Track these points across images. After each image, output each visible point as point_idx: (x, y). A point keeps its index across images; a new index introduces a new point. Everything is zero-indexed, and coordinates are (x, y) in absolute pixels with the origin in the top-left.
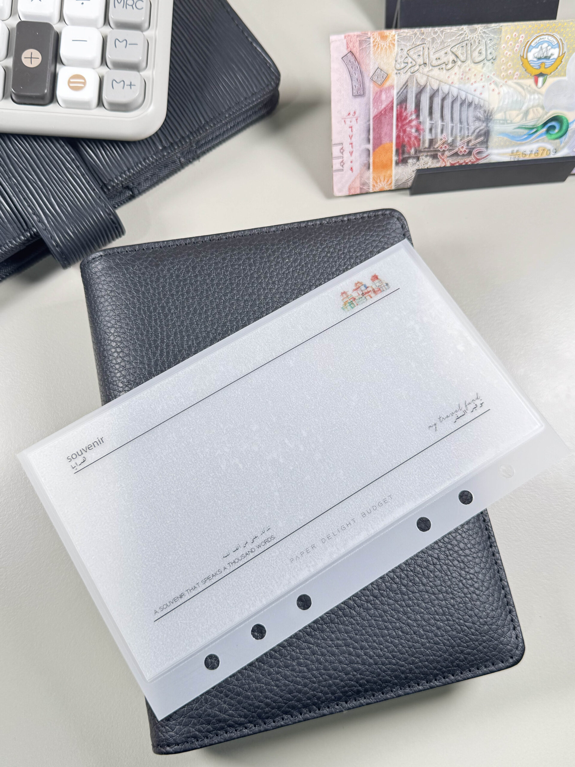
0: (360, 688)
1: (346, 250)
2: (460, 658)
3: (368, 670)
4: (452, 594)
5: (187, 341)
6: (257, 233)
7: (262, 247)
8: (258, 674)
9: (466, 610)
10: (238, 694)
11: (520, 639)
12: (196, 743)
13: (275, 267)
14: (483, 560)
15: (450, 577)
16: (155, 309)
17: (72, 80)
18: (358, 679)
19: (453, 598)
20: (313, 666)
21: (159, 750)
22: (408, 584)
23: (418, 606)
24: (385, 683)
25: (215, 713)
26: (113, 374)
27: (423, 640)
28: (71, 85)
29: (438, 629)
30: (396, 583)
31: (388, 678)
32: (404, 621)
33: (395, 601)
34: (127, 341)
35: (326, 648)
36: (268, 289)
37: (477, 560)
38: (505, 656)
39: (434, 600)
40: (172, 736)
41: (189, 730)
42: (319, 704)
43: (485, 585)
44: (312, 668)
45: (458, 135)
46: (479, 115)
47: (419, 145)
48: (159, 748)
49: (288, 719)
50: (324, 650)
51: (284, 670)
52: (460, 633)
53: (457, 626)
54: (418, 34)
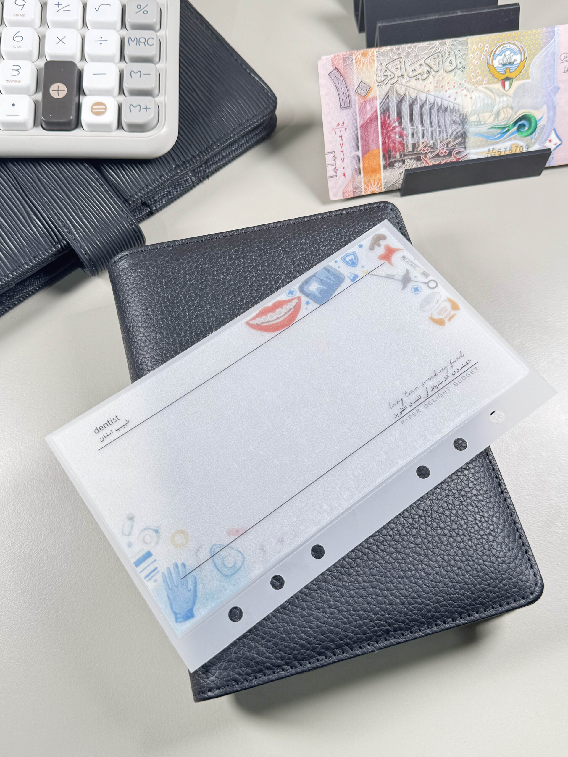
0: (389, 628)
1: (347, 238)
2: (482, 596)
3: (395, 610)
4: (470, 536)
5: (208, 323)
6: (265, 228)
7: (271, 239)
8: (291, 616)
9: (484, 551)
10: (274, 637)
11: (538, 577)
12: (237, 686)
13: (283, 255)
14: (496, 504)
15: (466, 521)
16: (177, 297)
17: (94, 107)
18: (387, 618)
19: (471, 540)
20: (343, 607)
21: (201, 696)
22: (426, 528)
23: (438, 548)
24: (413, 622)
25: (253, 656)
26: (142, 356)
27: (445, 580)
28: (94, 111)
29: (458, 569)
30: (415, 528)
31: (414, 617)
32: (426, 563)
33: (416, 544)
34: (154, 326)
35: (354, 590)
36: (278, 275)
37: (490, 505)
38: (526, 592)
39: (453, 542)
40: (213, 681)
41: (229, 673)
42: (351, 644)
43: (500, 527)
44: (342, 609)
45: (438, 137)
46: (455, 118)
47: (403, 150)
48: (201, 694)
49: (323, 661)
50: (352, 592)
51: (316, 612)
52: (480, 572)
53: (476, 566)
54: (394, 50)
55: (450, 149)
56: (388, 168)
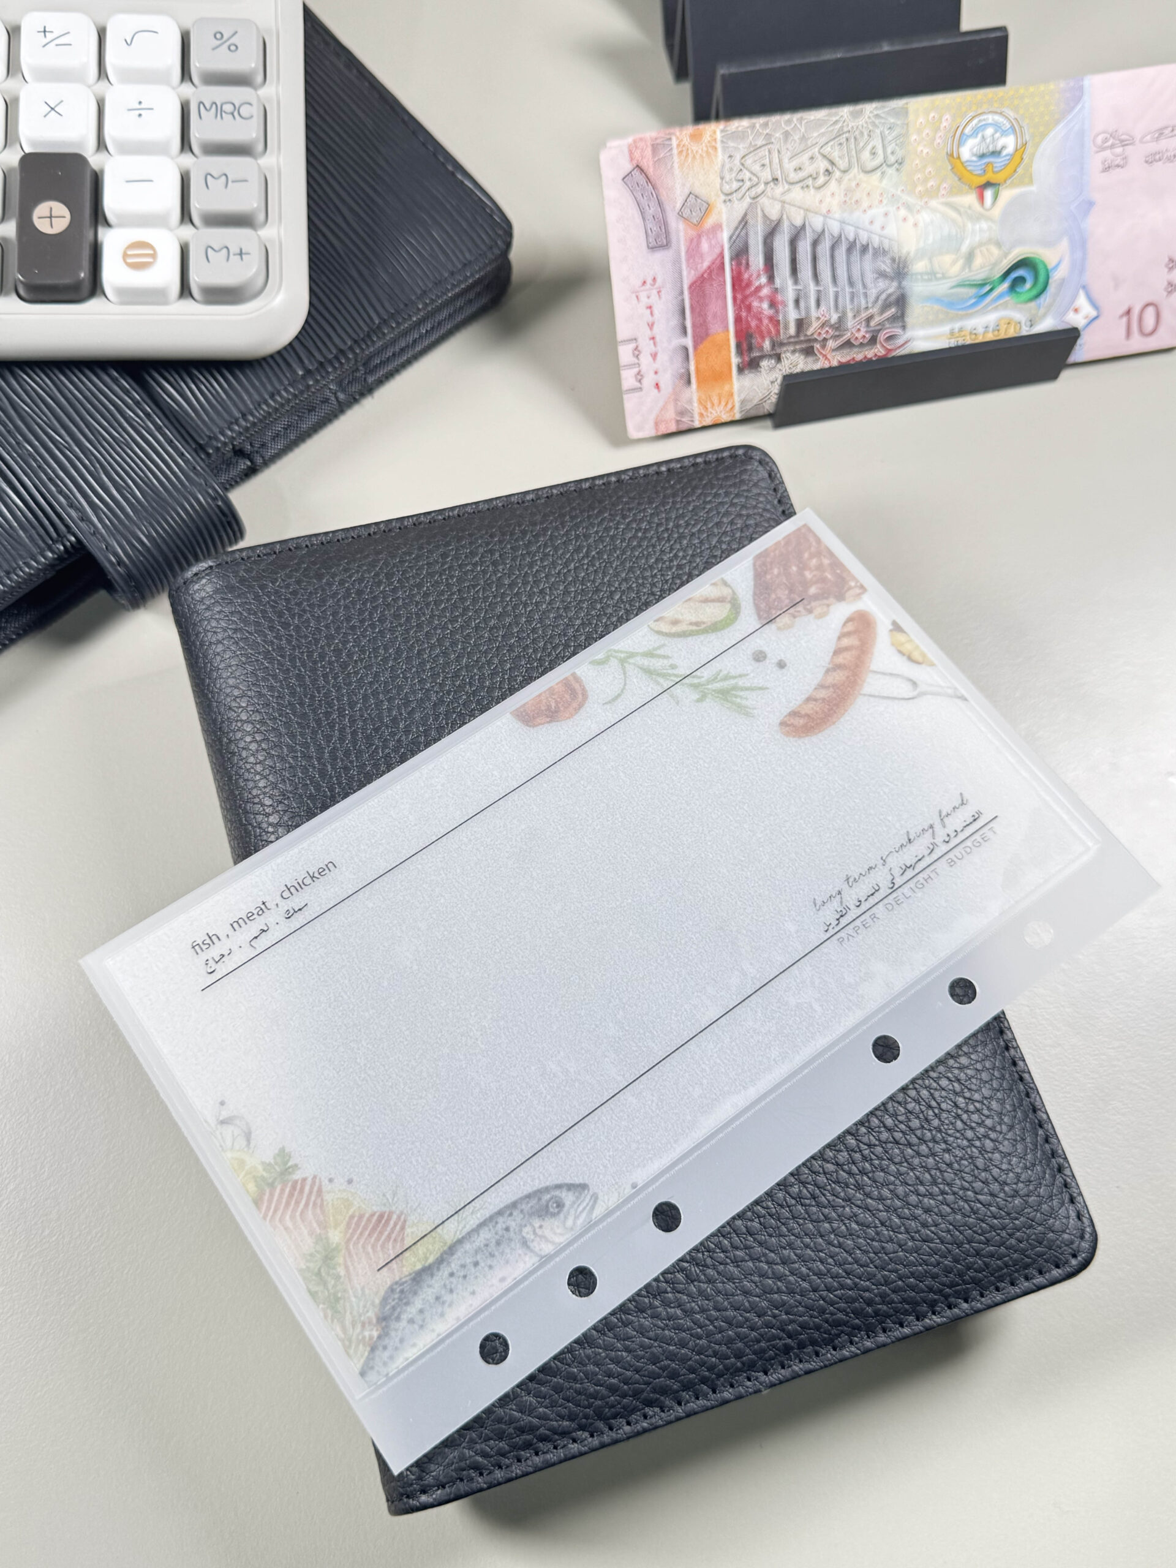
0: (789, 1341)
1: (671, 524)
2: (976, 1266)
3: (800, 1304)
4: (945, 1142)
5: (389, 710)
6: (500, 505)
7: (514, 529)
9: (976, 1171)
10: (553, 1373)
11: (1085, 1220)
12: (480, 1480)
13: (541, 563)
14: (996, 1073)
15: (936, 1111)
16: (322, 656)
17: (129, 253)
18: (784, 1321)
19: (948, 1151)
20: (693, 1304)
21: (405, 1504)
23: (882, 1170)
24: (836, 1326)
25: (511, 1415)
26: (251, 784)
27: (900, 1236)
28: (129, 260)
29: (925, 1212)
31: (840, 1315)
32: (859, 1202)
33: (838, 1164)
34: (275, 718)
35: (714, 1268)
36: (531, 604)
38: (1062, 1254)
39: (912, 1157)
41: (463, 1454)
42: (713, 1381)
43: (1006, 1119)
44: (692, 1309)
45: (849, 306)
46: (883, 267)
47: (778, 332)
48: (405, 1500)
49: (656, 1416)
50: (710, 1272)
51: (637, 1316)
52: (969, 1217)
53: (961, 1203)
54: (758, 126)
55: (873, 331)
56: (746, 372)
